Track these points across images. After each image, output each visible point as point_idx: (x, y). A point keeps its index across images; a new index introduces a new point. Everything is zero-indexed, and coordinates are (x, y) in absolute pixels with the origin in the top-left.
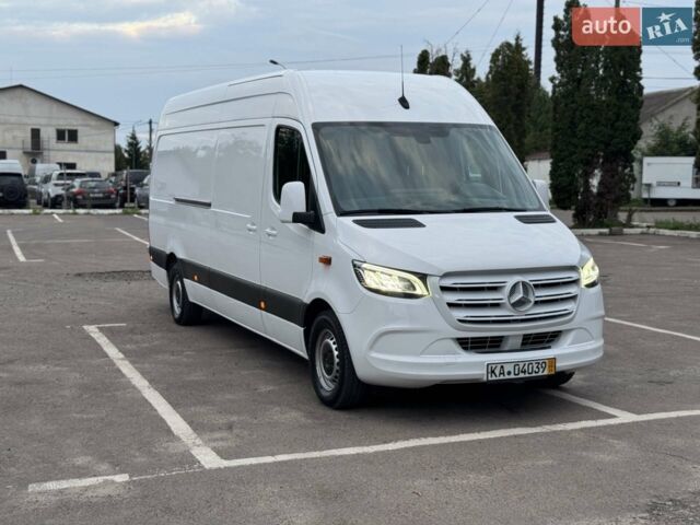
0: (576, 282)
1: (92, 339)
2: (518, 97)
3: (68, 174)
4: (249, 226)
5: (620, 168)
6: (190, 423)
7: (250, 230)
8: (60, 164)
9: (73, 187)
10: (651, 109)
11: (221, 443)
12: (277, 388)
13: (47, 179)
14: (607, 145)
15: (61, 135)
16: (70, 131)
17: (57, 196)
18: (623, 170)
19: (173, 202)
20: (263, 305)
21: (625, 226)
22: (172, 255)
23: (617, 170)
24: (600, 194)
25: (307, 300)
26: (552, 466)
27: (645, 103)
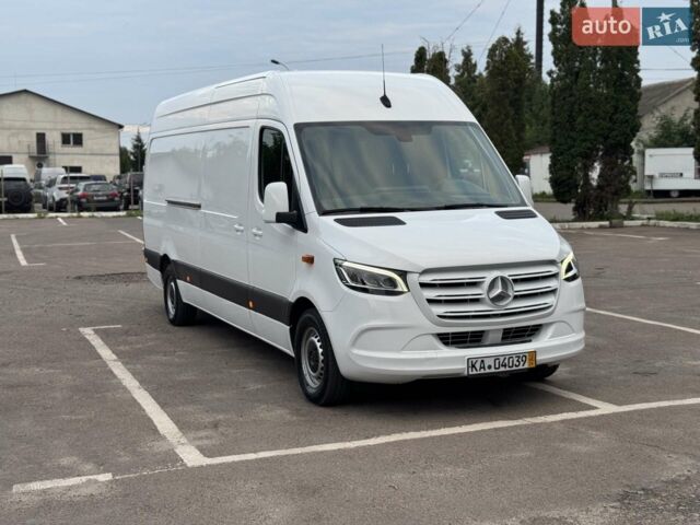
0: (555, 276)
1: (87, 341)
2: (516, 91)
3: (72, 178)
4: (236, 226)
5: (619, 161)
6: (177, 423)
7: (238, 231)
8: (66, 168)
9: (77, 190)
10: (653, 101)
11: (206, 442)
12: (265, 386)
13: (51, 183)
14: (606, 138)
15: (66, 139)
16: (74, 135)
17: (62, 200)
18: (622, 162)
19: (165, 204)
20: (251, 304)
21: (625, 218)
22: (165, 256)
23: (616, 163)
24: (599, 186)
25: (292, 299)
26: (529, 458)
27: (644, 96)
